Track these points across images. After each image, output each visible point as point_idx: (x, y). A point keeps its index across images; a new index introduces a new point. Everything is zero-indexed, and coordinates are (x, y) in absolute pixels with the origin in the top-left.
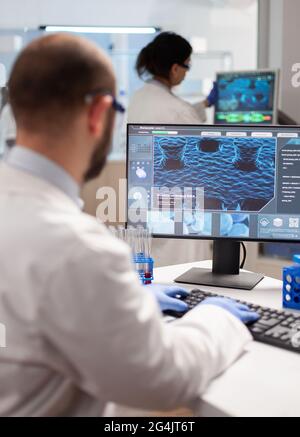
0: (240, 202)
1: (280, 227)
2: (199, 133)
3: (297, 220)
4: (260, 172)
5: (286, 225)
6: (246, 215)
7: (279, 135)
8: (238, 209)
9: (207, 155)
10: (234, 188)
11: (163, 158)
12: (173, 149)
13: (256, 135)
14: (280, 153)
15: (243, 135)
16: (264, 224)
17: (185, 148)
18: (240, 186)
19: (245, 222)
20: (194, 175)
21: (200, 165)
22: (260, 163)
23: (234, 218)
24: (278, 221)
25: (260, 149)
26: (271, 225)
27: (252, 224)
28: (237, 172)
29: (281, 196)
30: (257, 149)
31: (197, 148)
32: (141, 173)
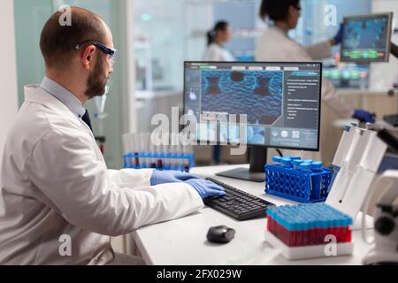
0: (258, 118)
1: (287, 138)
2: (230, 68)
3: (298, 132)
4: (272, 96)
5: (290, 136)
6: (262, 128)
7: (285, 69)
8: (257, 124)
9: (237, 84)
10: (254, 108)
11: (207, 85)
12: (213, 79)
13: (269, 68)
14: (286, 82)
15: (260, 69)
16: (275, 134)
17: (221, 79)
18: (258, 106)
19: (262, 133)
20: (228, 98)
21: (231, 91)
22: (272, 89)
23: (255, 129)
24: (284, 133)
25: (272, 79)
26: (279, 136)
27: (266, 134)
28: (256, 96)
29: (286, 114)
30: (269, 79)
31: (229, 78)
32: (193, 96)
